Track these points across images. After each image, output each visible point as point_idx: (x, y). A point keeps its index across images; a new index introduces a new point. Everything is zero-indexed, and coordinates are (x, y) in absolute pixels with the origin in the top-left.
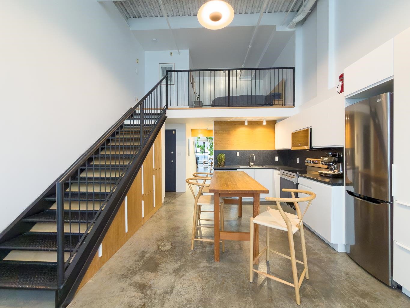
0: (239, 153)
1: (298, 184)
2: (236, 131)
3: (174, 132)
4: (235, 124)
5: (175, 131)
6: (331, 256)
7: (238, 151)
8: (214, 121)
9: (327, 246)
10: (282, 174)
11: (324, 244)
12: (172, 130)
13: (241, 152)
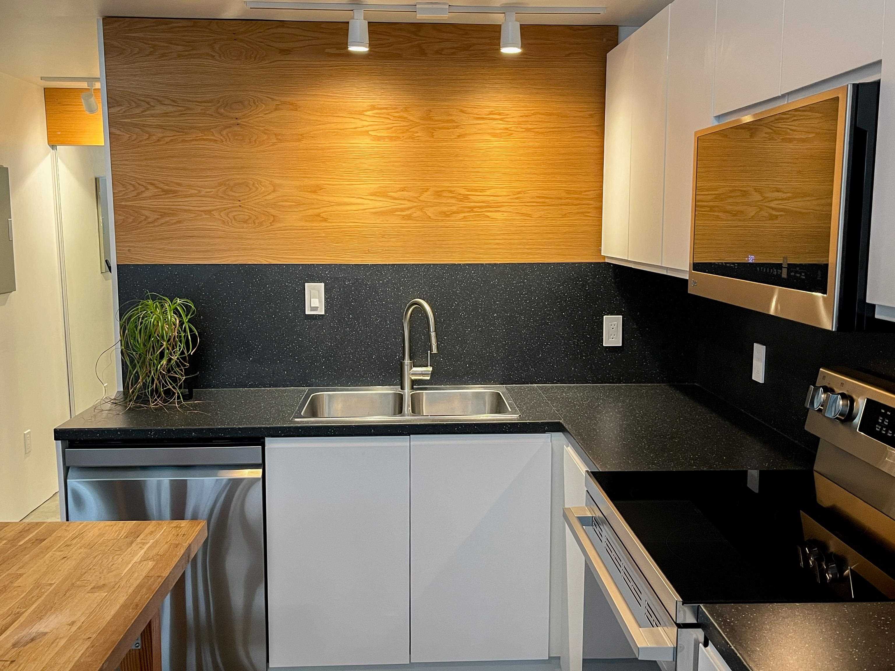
0: (321, 286)
4: (284, 52)
7: (311, 273)
8: (105, 18)
13: (337, 278)
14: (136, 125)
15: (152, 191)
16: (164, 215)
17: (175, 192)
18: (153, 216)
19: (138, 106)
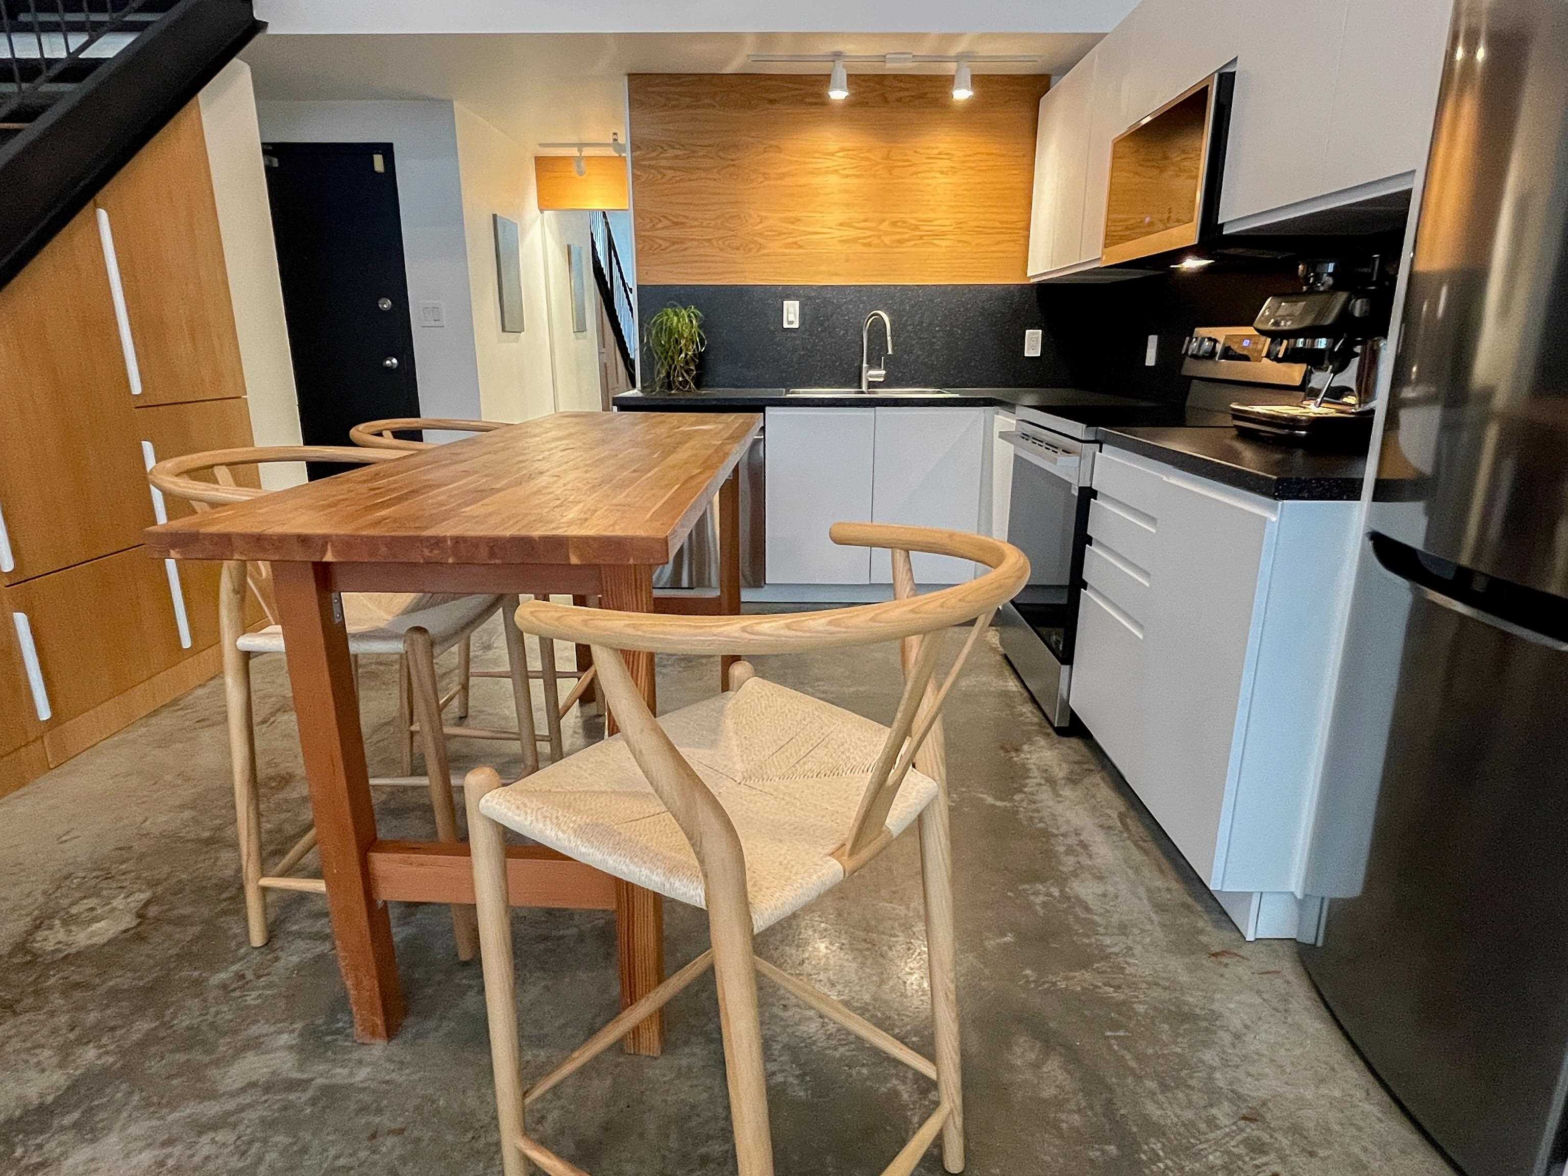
0: (797, 303)
1: (1093, 494)
2: (779, 149)
3: (379, 163)
4: (771, 102)
5: (387, 150)
6: (1190, 970)
7: (789, 292)
8: (629, 75)
9: (1190, 901)
10: (1025, 436)
11: (1174, 885)
12: (371, 149)
13: (809, 298)
14: (652, 167)
17: (682, 223)
19: (654, 150)
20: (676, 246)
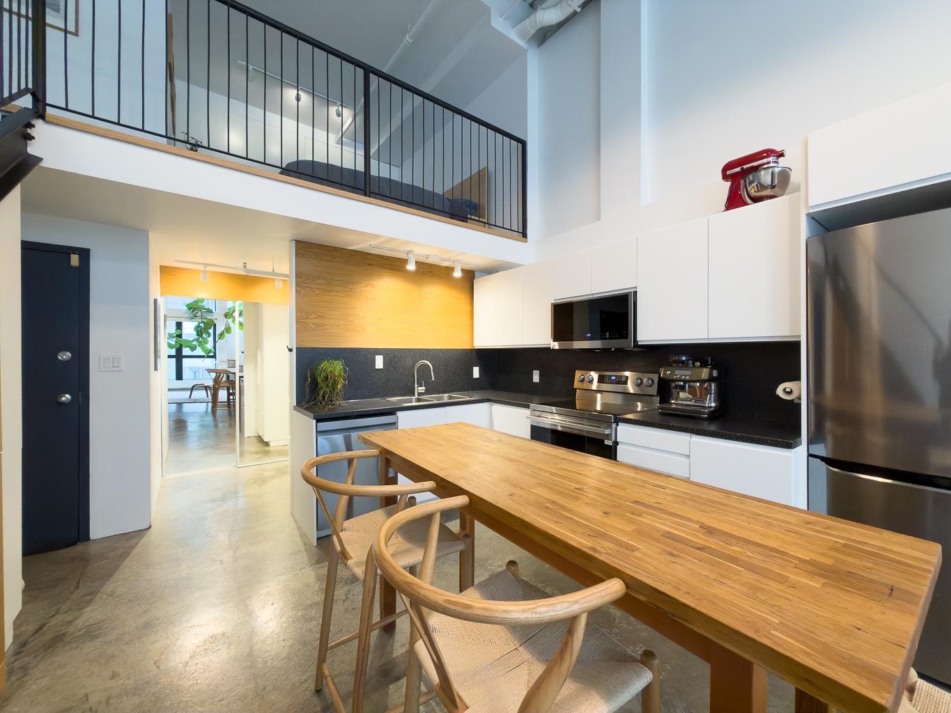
0: (382, 357)
1: (618, 444)
2: (373, 286)
3: (75, 260)
5: (85, 254)
7: (378, 352)
8: (296, 241)
12: (67, 251)
13: (388, 354)
14: (308, 287)
15: (314, 316)
16: (318, 326)
17: (323, 316)
18: (313, 327)
19: (309, 279)
20: (320, 328)
